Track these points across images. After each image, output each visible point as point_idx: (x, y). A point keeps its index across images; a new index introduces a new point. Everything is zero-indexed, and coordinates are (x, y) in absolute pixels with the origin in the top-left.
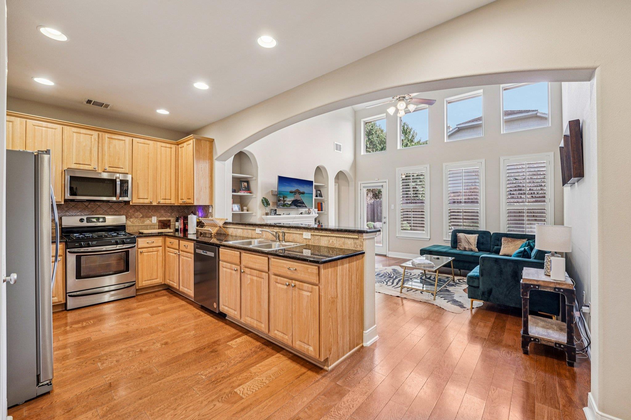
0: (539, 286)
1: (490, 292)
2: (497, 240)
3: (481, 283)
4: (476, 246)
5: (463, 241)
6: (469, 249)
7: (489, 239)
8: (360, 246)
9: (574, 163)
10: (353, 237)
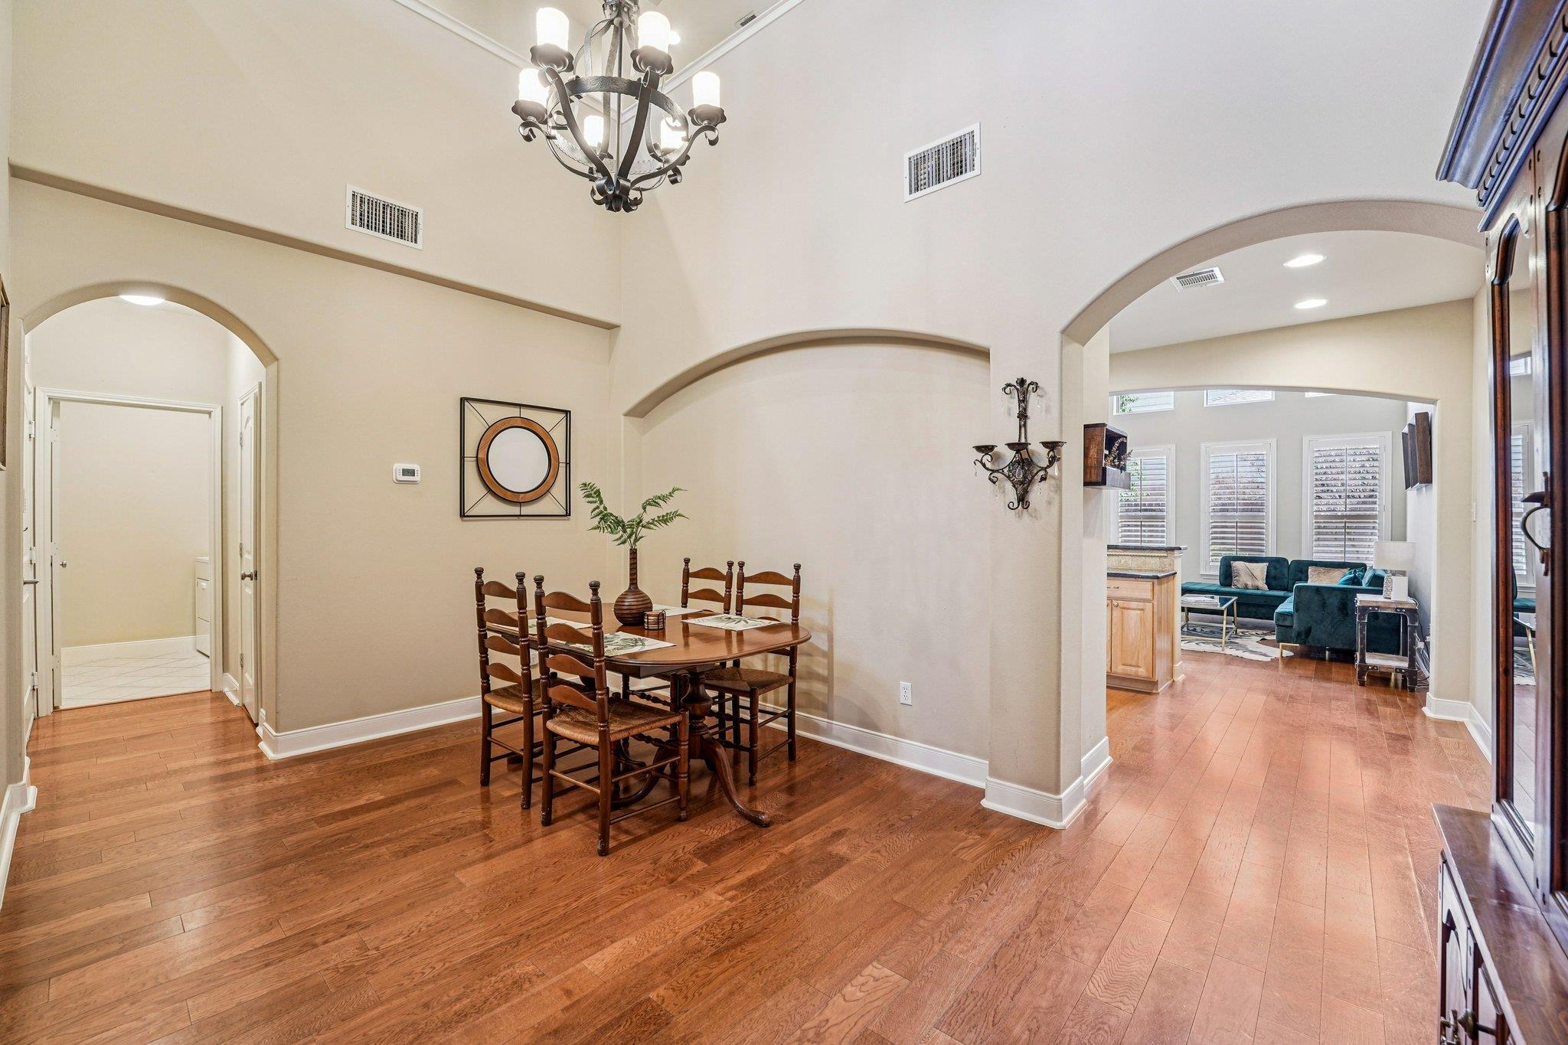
0: (1378, 607)
1: (1308, 631)
2: (1298, 571)
3: (1295, 621)
4: (1265, 581)
5: (1242, 573)
6: (1252, 586)
7: (1285, 571)
8: (1170, 565)
9: (1421, 466)
10: (1159, 555)
